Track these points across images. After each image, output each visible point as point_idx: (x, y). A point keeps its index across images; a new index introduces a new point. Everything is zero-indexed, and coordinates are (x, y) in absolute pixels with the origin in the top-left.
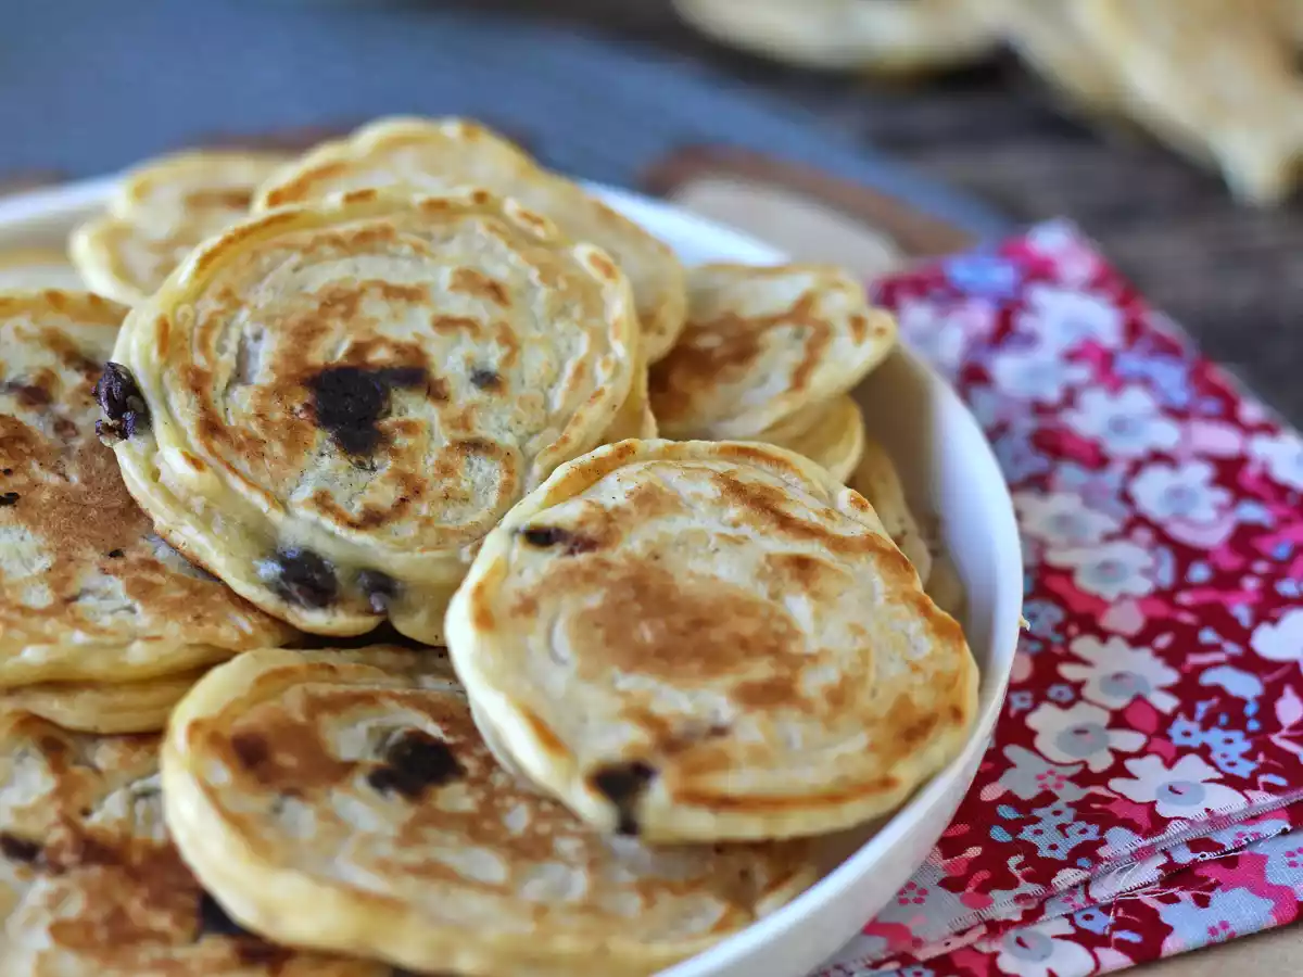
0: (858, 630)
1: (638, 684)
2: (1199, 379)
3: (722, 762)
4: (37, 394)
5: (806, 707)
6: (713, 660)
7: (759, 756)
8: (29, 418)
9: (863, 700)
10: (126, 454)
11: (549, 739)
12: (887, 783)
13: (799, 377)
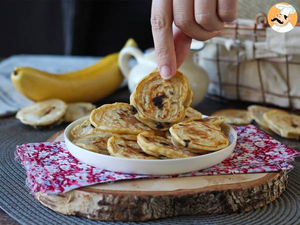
0: (215, 135)
1: (190, 135)
2: (265, 136)
3: (198, 142)
4: (126, 112)
5: (208, 139)
6: (198, 135)
7: (202, 142)
8: (125, 113)
9: (215, 140)
10: (136, 116)
11: (179, 137)
12: (216, 147)
13: (213, 121)
